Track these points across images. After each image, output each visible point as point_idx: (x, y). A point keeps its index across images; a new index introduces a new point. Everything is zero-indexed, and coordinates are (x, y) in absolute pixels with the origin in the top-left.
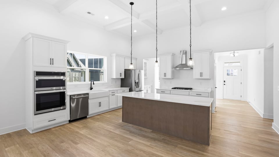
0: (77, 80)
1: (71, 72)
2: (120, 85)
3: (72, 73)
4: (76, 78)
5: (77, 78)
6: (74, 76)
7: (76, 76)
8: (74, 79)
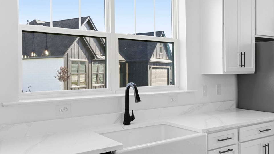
0: (102, 80)
1: (89, 63)
2: (234, 103)
3: (90, 65)
4: (99, 76)
5: (102, 75)
6: (94, 72)
7: (100, 72)
8: (95, 79)
